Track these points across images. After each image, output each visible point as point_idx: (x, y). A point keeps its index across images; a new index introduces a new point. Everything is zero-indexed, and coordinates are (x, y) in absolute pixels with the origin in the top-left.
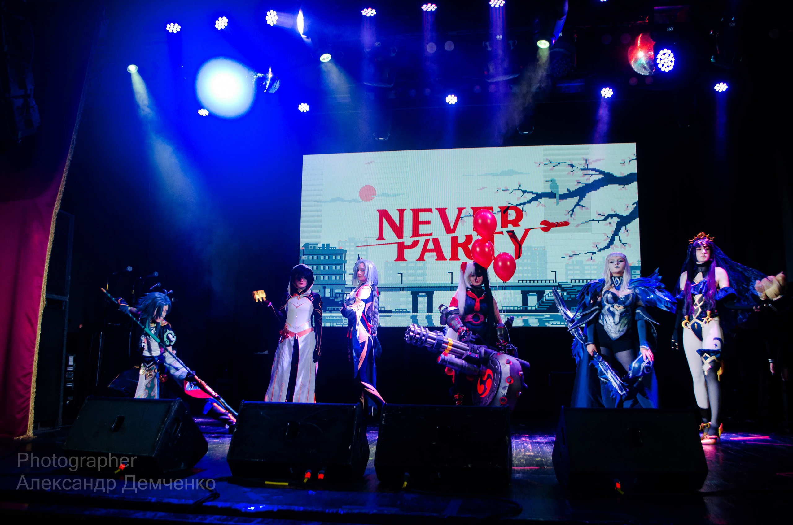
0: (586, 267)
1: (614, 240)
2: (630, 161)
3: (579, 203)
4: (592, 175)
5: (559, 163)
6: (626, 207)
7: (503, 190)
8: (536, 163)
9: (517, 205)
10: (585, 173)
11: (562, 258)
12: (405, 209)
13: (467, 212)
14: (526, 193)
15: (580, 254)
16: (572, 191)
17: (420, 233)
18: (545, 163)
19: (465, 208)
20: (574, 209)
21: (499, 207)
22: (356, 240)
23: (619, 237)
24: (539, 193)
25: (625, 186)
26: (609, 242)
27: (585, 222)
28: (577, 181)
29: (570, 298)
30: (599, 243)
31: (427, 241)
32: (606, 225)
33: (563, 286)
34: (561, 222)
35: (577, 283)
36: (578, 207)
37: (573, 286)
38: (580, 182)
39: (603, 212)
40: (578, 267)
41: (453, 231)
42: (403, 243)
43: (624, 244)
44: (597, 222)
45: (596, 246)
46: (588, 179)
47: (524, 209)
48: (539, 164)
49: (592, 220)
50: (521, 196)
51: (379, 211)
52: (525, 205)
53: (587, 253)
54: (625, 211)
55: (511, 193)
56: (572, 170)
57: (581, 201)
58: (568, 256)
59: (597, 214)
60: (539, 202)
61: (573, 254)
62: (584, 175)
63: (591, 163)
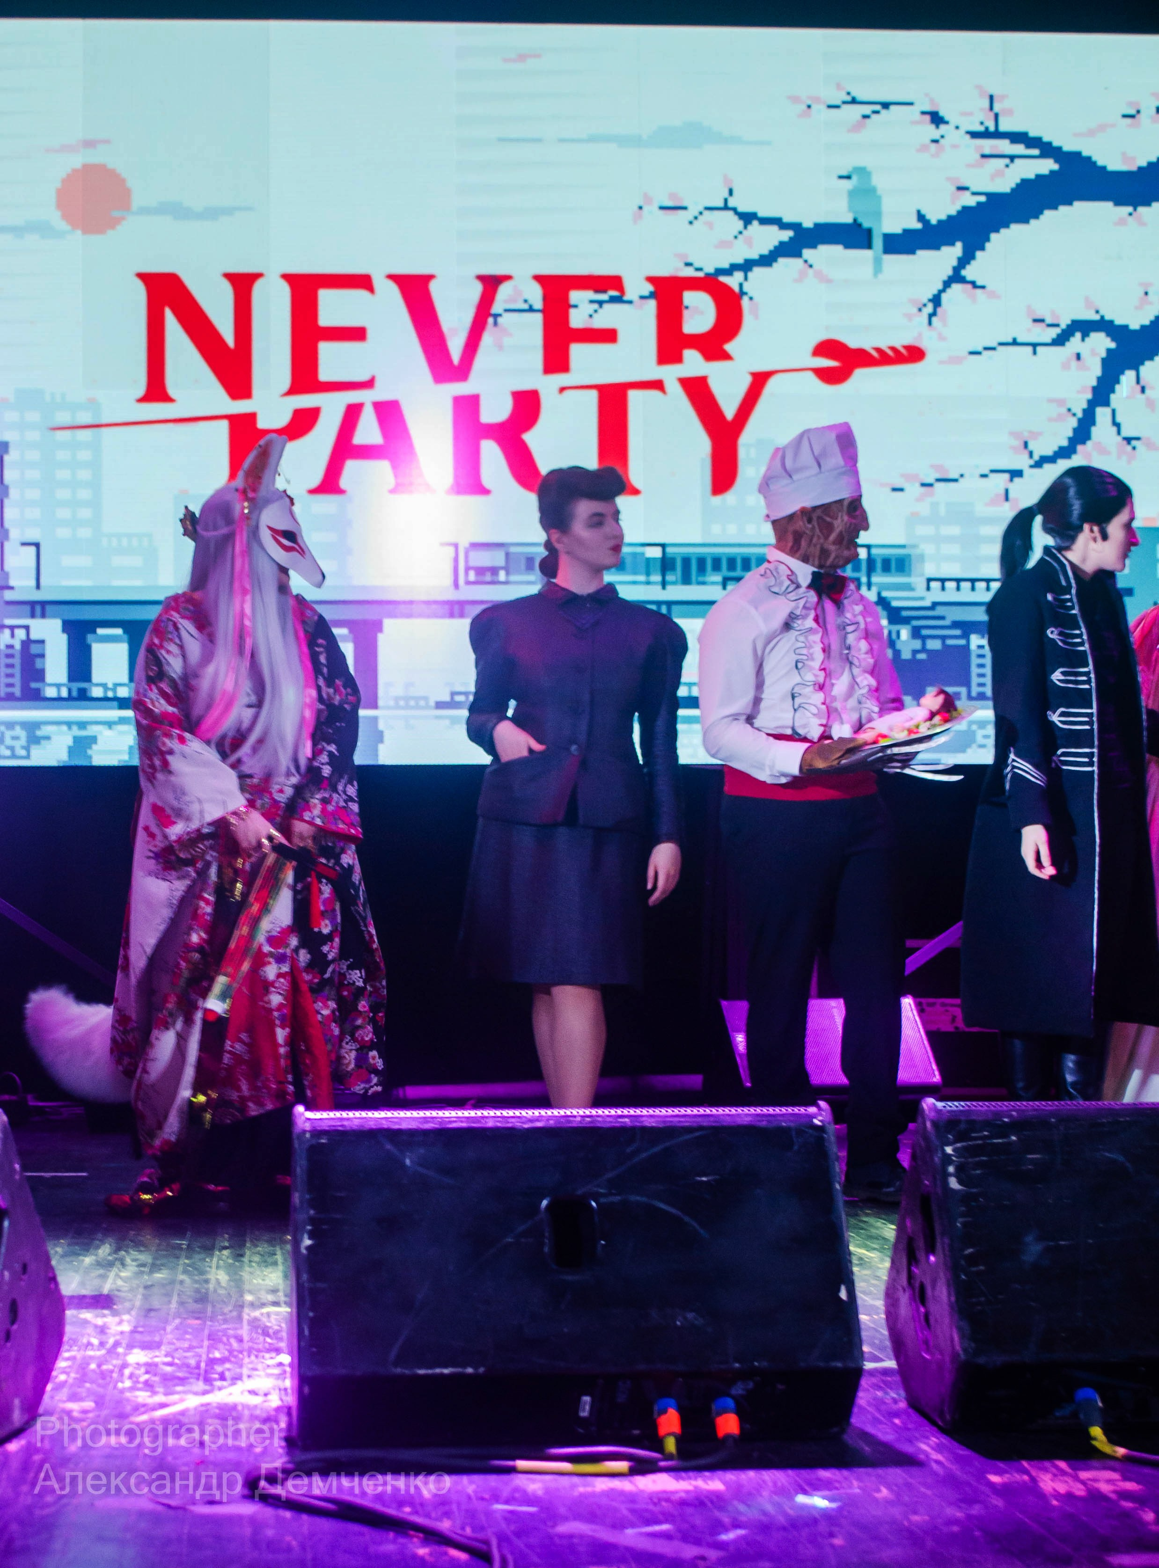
0: (986, 531)
1: (1093, 423)
2: (1157, 110)
3: (963, 273)
4: (1012, 158)
5: (886, 105)
6: (1142, 293)
7: (662, 208)
8: (795, 99)
9: (720, 271)
10: (987, 152)
12: (259, 276)
13: (517, 291)
14: (755, 223)
15: (962, 476)
16: (934, 222)
17: (324, 376)
18: (832, 102)
19: (508, 278)
20: (944, 296)
21: (651, 280)
22: (49, 399)
23: (1114, 411)
24: (808, 224)
25: (1141, 209)
26: (1075, 430)
27: (988, 348)
28: (953, 181)
29: (923, 650)
30: (1035, 435)
31: (353, 413)
32: (1066, 366)
33: (895, 604)
34: (893, 349)
35: (951, 594)
36: (956, 287)
37: (935, 605)
38: (966, 185)
39: (1053, 313)
40: (955, 530)
41: (462, 372)
42: (251, 418)
43: (1128, 440)
44: (1030, 349)
45: (1026, 445)
46: (998, 174)
47: (746, 288)
48: (809, 107)
49: (1010, 340)
50: (736, 237)
51: (145, 278)
52: (750, 275)
53: (992, 475)
54: (1139, 308)
55: (695, 222)
56: (936, 136)
57: (969, 263)
58: (917, 485)
59: (1030, 321)
60: (806, 261)
61: (938, 476)
62: (984, 156)
63: (1010, 112)
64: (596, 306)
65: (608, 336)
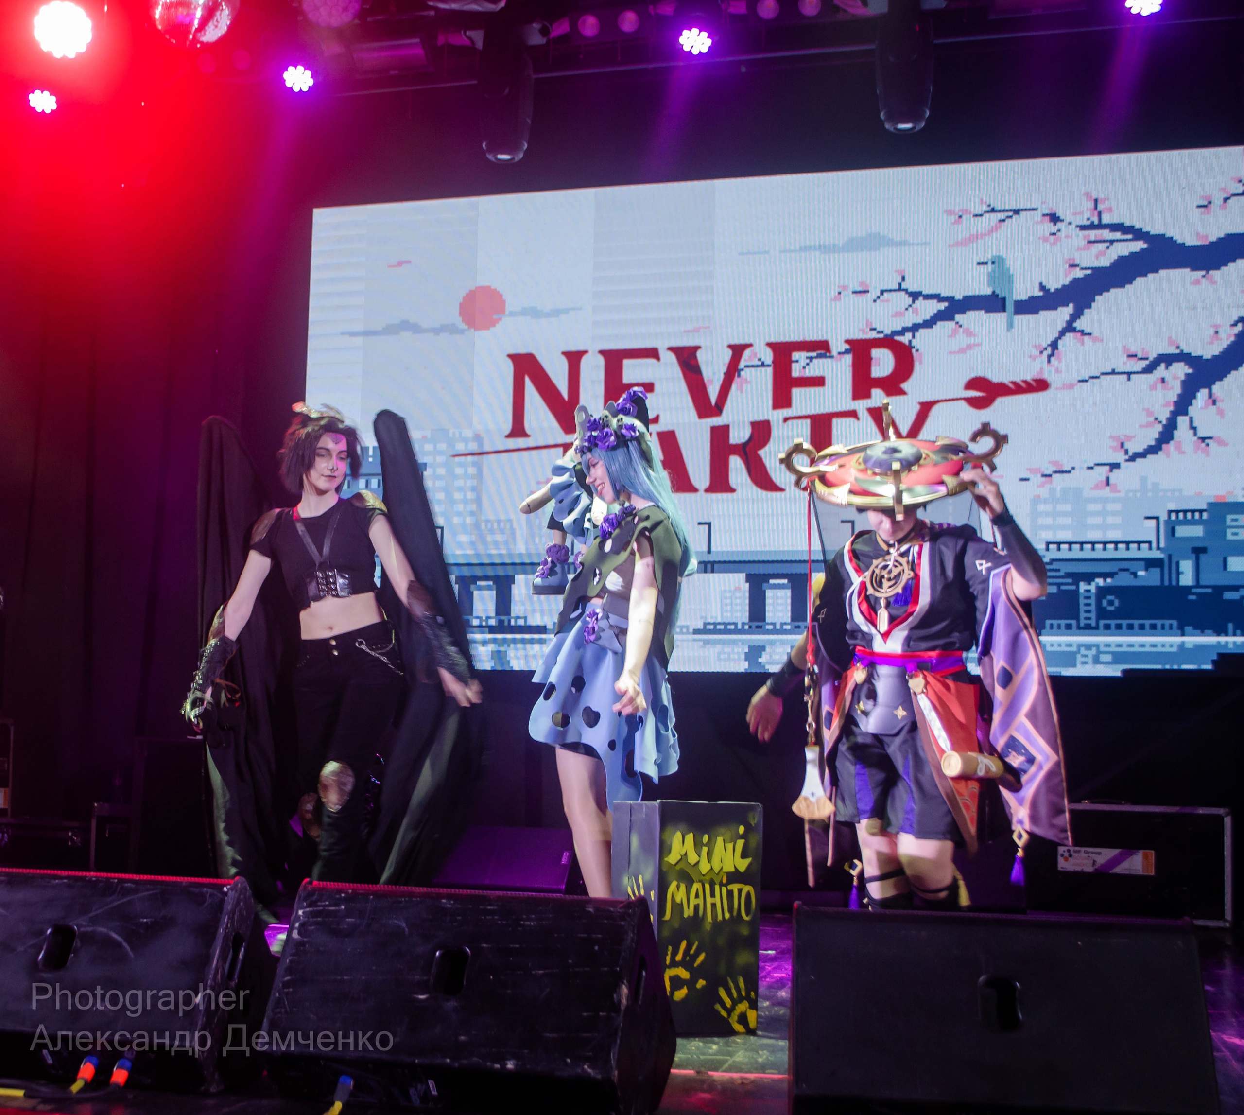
0: (1092, 507)
1: (1175, 428)
2: (1226, 200)
3: (1074, 325)
4: (1112, 242)
5: (1017, 212)
6: (1213, 331)
7: (855, 292)
8: (950, 213)
9: (895, 333)
10: (1092, 239)
11: (1022, 480)
12: (585, 352)
13: (755, 354)
14: (921, 299)
15: (1073, 468)
16: (1052, 290)
18: (976, 212)
19: (750, 345)
20: (1059, 342)
21: (847, 342)
22: (451, 435)
24: (959, 297)
25: (1212, 272)
26: (1161, 433)
27: (1093, 377)
28: (1067, 260)
32: (1153, 387)
34: (1024, 382)
35: (1065, 553)
36: (1069, 336)
37: (1053, 561)
38: (1077, 262)
39: (1143, 350)
40: (1068, 507)
41: (718, 410)
43: (1203, 439)
44: (1125, 377)
45: (1122, 445)
46: (1101, 254)
47: (914, 343)
48: (960, 217)
49: (1110, 371)
50: (907, 309)
51: (514, 357)
52: (916, 334)
53: (1096, 467)
54: (1211, 343)
55: (878, 301)
56: (1054, 229)
57: (1079, 318)
58: (1039, 475)
59: (1125, 356)
60: (957, 323)
61: (1055, 469)
62: (1090, 242)
63: (1110, 210)
64: (808, 361)
65: (818, 382)
